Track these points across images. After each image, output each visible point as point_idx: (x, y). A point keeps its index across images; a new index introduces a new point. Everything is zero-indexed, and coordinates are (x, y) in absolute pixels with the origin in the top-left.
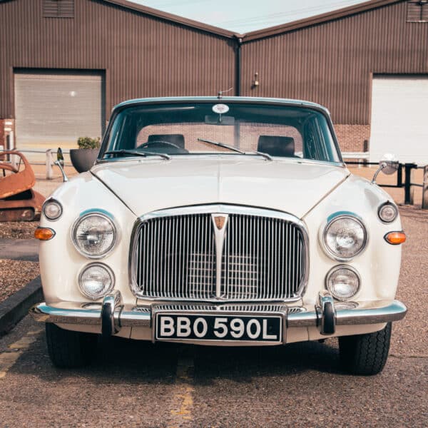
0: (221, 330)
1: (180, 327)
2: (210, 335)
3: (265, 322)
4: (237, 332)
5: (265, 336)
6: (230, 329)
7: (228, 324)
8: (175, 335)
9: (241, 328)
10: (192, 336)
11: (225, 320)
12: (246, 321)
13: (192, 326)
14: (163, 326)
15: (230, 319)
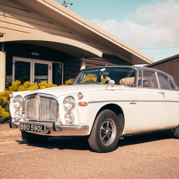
0: (32, 128)
1: (25, 127)
2: (30, 130)
3: (41, 126)
4: (35, 129)
5: (41, 131)
6: (34, 128)
7: (34, 127)
8: (23, 129)
9: (36, 128)
10: (27, 130)
11: (33, 126)
12: (37, 126)
13: (27, 127)
14: (21, 126)
15: (34, 125)
